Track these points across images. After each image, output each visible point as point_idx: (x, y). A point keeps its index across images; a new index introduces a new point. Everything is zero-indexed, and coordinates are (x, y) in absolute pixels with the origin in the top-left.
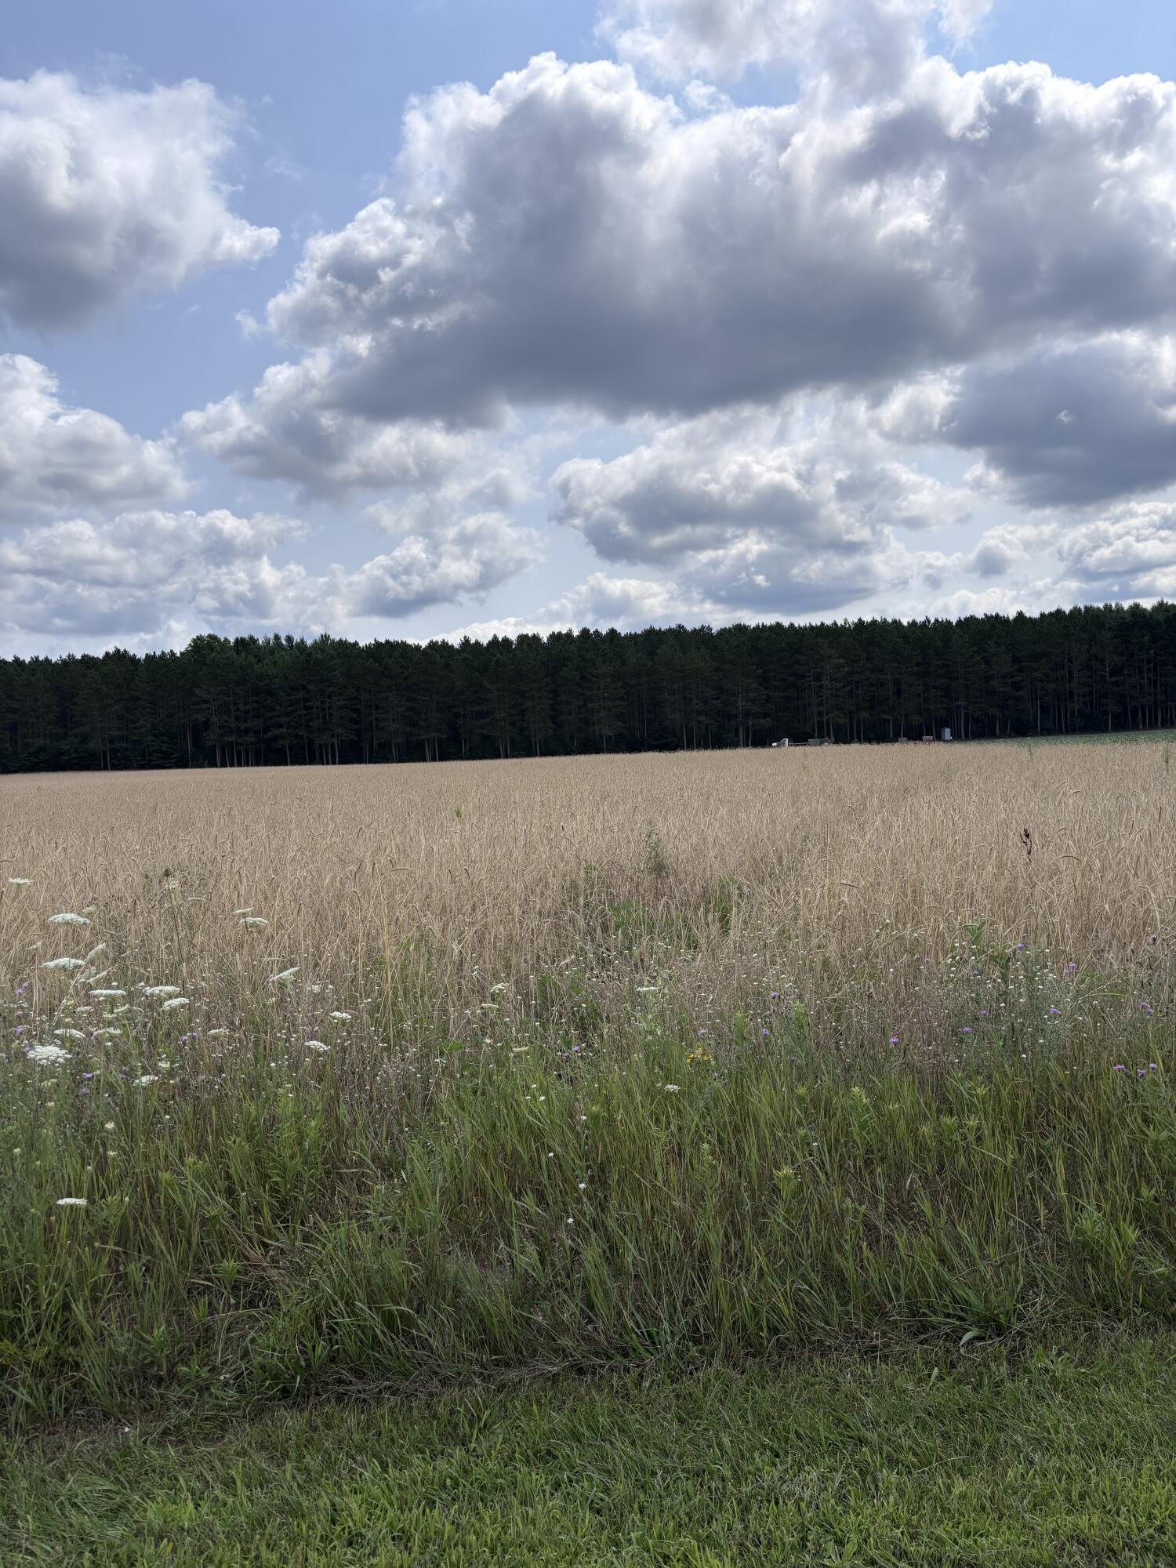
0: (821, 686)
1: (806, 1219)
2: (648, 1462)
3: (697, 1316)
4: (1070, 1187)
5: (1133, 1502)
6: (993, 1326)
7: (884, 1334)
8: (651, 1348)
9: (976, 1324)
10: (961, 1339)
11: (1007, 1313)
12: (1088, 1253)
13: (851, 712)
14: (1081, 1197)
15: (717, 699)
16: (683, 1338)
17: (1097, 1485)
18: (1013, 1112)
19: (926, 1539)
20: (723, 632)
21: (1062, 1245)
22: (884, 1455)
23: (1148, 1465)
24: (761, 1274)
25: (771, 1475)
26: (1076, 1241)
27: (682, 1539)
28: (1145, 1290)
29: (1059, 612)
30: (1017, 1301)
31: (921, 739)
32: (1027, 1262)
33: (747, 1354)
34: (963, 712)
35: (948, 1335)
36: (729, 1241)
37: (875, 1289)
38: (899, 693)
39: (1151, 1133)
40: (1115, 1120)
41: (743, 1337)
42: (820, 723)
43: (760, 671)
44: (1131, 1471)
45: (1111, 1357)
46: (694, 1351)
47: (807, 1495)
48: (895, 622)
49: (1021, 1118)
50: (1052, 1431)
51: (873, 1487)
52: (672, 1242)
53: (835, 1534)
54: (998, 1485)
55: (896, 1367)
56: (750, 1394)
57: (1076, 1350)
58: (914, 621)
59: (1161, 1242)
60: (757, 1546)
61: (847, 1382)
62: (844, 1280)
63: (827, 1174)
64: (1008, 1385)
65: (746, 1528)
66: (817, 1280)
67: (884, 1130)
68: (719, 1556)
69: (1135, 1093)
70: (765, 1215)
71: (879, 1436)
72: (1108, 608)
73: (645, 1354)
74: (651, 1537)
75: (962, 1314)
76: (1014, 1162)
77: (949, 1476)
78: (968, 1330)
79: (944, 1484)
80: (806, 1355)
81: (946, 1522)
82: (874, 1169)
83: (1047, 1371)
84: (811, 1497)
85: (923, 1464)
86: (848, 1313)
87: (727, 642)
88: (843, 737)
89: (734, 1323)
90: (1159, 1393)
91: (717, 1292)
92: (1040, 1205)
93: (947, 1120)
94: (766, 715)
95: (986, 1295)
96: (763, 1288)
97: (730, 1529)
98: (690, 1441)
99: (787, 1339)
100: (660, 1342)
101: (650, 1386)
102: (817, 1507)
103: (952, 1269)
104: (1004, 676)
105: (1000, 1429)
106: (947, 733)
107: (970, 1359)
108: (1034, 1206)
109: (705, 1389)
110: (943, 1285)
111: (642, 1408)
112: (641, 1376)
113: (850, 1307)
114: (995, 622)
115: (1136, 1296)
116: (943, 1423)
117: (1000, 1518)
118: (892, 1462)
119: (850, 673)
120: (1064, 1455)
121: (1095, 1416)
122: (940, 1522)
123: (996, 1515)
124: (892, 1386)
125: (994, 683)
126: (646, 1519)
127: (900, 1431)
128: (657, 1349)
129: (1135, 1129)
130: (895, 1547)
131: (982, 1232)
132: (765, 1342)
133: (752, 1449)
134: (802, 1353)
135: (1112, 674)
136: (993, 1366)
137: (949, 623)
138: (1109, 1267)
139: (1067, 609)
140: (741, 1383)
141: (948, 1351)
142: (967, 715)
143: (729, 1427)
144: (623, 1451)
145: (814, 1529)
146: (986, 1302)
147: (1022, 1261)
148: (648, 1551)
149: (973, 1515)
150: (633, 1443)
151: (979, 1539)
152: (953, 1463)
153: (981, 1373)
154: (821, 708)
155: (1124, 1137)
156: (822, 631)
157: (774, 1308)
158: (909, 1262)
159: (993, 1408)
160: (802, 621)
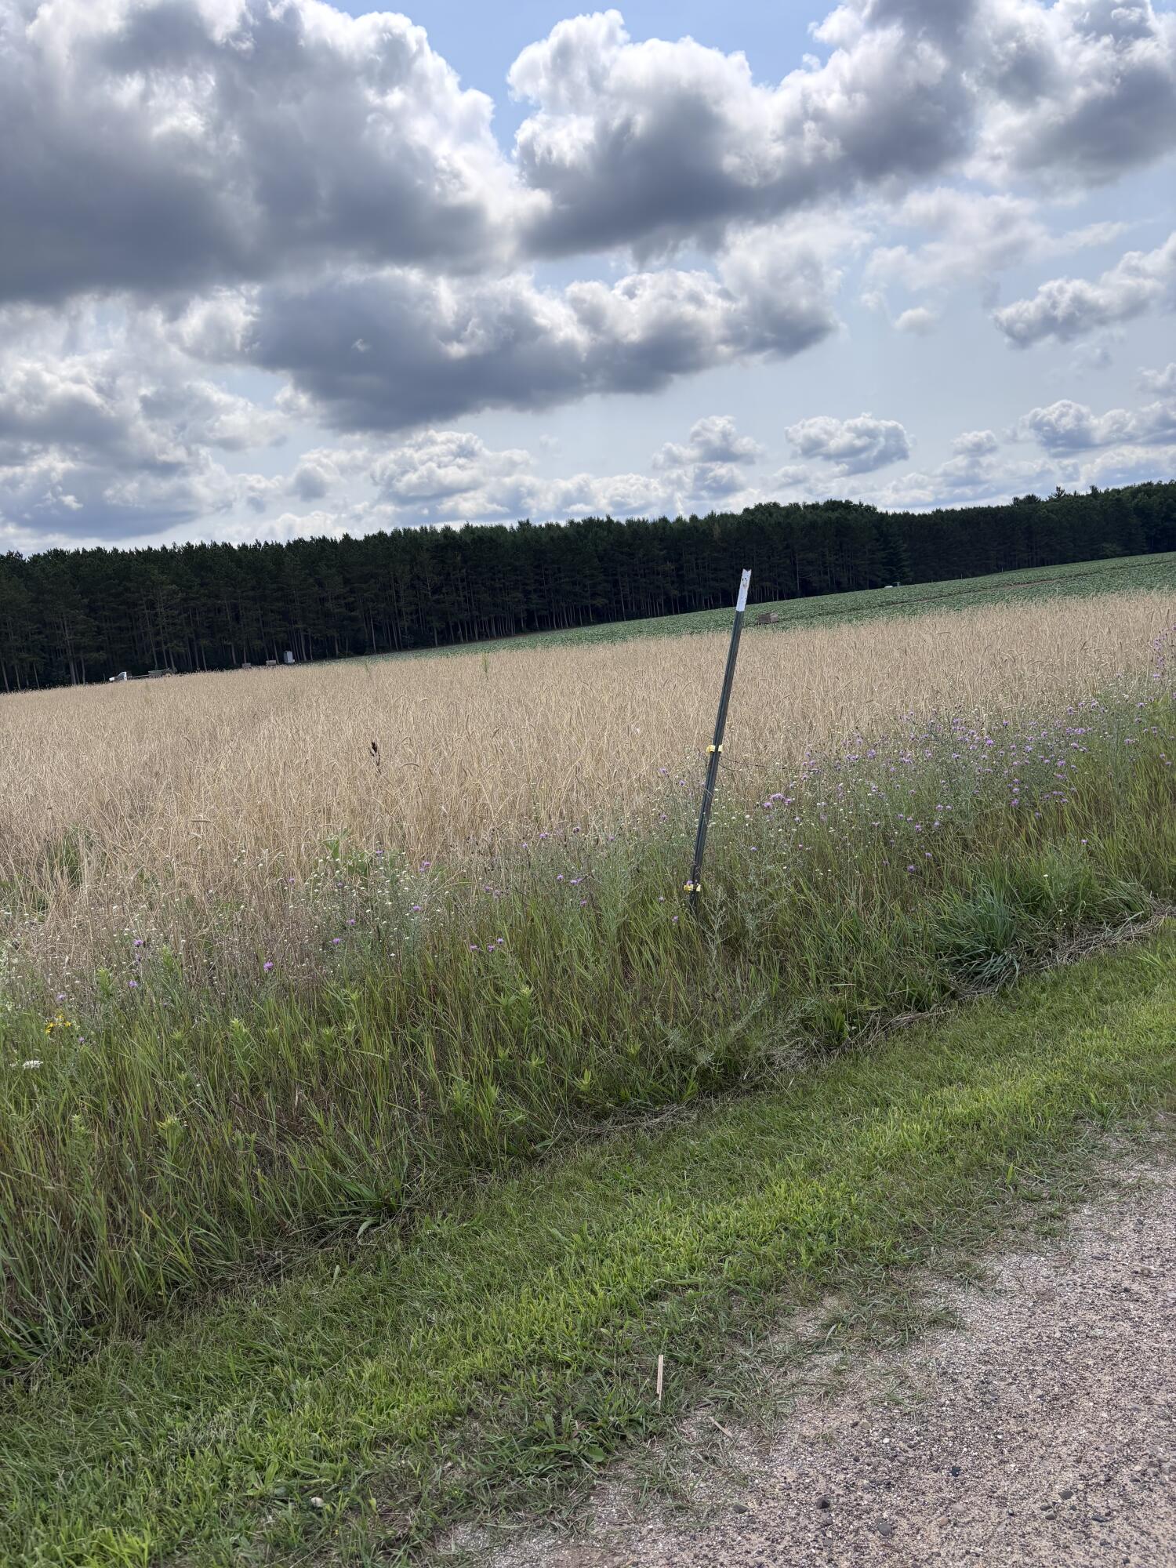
0: (156, 615)
1: (196, 1163)
2: (46, 1468)
3: (86, 1299)
4: (439, 1065)
5: (517, 1326)
6: (386, 1210)
7: (285, 1251)
8: (36, 1349)
9: (370, 1213)
10: (357, 1231)
11: (396, 1196)
12: (461, 1119)
13: (191, 641)
14: (450, 1071)
15: (40, 633)
16: (73, 1325)
17: (487, 1322)
18: (387, 1010)
19: (343, 1432)
20: (36, 559)
21: (437, 1118)
22: (296, 1366)
23: (525, 1290)
24: (154, 1233)
25: (182, 1430)
26: (449, 1112)
27: (94, 1532)
28: (508, 1139)
29: (381, 534)
30: (404, 1181)
31: (265, 664)
32: (410, 1143)
33: (146, 1319)
34: (302, 634)
35: (345, 1232)
36: (114, 1209)
37: (274, 1211)
38: (237, 618)
39: (502, 1000)
40: (473, 995)
41: (140, 1303)
42: (159, 654)
43: (86, 601)
44: (512, 1299)
45: (487, 1205)
46: (86, 1335)
47: (222, 1437)
48: (225, 545)
49: (394, 1013)
50: (444, 1288)
51: (288, 1402)
52: (47, 1230)
53: (255, 1461)
54: (403, 1354)
55: (300, 1278)
56: (153, 1357)
57: (457, 1209)
58: (244, 545)
59: (517, 1093)
60: (177, 1506)
61: (254, 1310)
62: (241, 1211)
63: (213, 1112)
64: (404, 1259)
65: (163, 1492)
66: (212, 1220)
67: (267, 1055)
68: (138, 1532)
69: (486, 967)
70: (151, 1172)
71: (289, 1350)
72: (424, 530)
73: (29, 1358)
74: (59, 1542)
75: (357, 1208)
76: (391, 1055)
77: (358, 1363)
78: (363, 1222)
79: (354, 1372)
80: (210, 1296)
81: (360, 1407)
82: (261, 1095)
83: (435, 1235)
84: (227, 1435)
85: (333, 1361)
86: (248, 1243)
87: (43, 570)
88: (185, 665)
89: (129, 1292)
90: (528, 1224)
91: (106, 1264)
92: (416, 1089)
93: (327, 1031)
94: (99, 649)
95: (376, 1185)
96: (157, 1246)
97: (146, 1500)
98: (92, 1429)
99: (187, 1289)
100: (46, 1341)
101: (40, 1388)
102: (235, 1443)
103: (343, 1170)
104: (337, 598)
105: (400, 1302)
106: (289, 655)
107: (367, 1247)
108: (411, 1091)
109: (103, 1370)
110: (336, 1188)
111: (32, 1415)
112: (27, 1382)
113: (250, 1237)
114: (323, 543)
115: (502, 1146)
116: (349, 1316)
117: (408, 1385)
118: (304, 1370)
119: (185, 600)
120: (457, 1306)
121: (479, 1262)
122: (355, 1409)
123: (404, 1383)
124: (297, 1296)
125: (329, 605)
126: (51, 1527)
127: (308, 1337)
128: (43, 1348)
129: (490, 1000)
130: (315, 1451)
131: (367, 1126)
132: (165, 1299)
133: (160, 1414)
134: (205, 1297)
135: (434, 593)
136: (388, 1246)
137: (280, 546)
138: (479, 1128)
139: (388, 531)
140: (143, 1351)
141: (347, 1246)
142: (306, 637)
143: (134, 1399)
144: (16, 1467)
145: (233, 1466)
146: (377, 1189)
147: (405, 1144)
148: (58, 1559)
149: (383, 1391)
150: (27, 1454)
151: (391, 1412)
152: (361, 1349)
153: (378, 1257)
154: (158, 638)
155: (481, 1010)
156: (148, 556)
157: (172, 1263)
158: (303, 1175)
159: (392, 1285)
160: (126, 546)
